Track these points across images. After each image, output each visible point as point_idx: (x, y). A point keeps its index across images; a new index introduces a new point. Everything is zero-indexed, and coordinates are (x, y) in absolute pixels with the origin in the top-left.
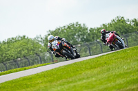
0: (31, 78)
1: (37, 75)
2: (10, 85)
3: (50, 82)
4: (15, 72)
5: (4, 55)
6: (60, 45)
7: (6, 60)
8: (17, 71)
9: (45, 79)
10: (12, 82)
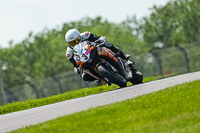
0: (114, 111)
1: (128, 103)
2: (68, 124)
3: (157, 118)
4: (79, 96)
5: (55, 59)
6: (94, 52)
7: (60, 71)
8: (83, 95)
9: (145, 113)
10: (72, 118)
